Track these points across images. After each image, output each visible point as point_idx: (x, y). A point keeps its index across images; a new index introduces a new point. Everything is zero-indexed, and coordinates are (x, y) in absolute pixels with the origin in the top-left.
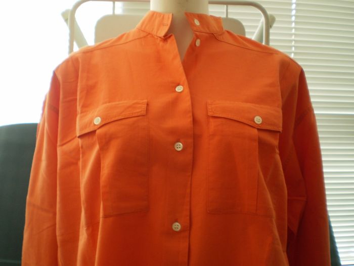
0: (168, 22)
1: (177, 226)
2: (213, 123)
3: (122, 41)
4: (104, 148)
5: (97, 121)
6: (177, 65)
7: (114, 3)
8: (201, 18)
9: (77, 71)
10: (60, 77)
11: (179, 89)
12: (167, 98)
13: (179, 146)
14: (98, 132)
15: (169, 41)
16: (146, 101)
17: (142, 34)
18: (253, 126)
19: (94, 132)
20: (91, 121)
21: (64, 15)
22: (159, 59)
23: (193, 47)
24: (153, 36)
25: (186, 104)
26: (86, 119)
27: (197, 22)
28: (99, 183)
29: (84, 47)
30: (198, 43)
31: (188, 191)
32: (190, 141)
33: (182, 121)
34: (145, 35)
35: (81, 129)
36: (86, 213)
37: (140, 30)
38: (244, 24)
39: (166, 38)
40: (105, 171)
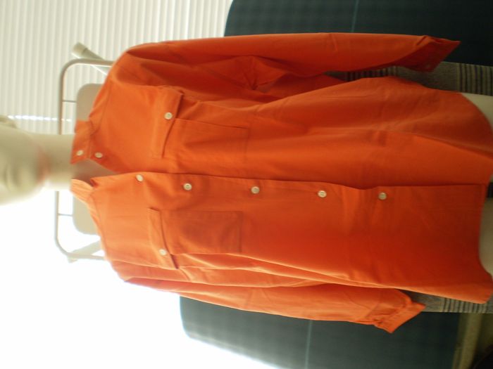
0: (79, 182)
1: (255, 190)
2: (169, 155)
3: (97, 218)
4: (186, 251)
5: (163, 252)
6: (118, 178)
7: (60, 214)
8: (77, 146)
9: (124, 264)
10: (130, 277)
11: (140, 178)
12: (146, 191)
13: (188, 186)
14: (172, 253)
15: (96, 181)
16: (149, 209)
17: (91, 200)
18: (173, 122)
19: (173, 257)
20: (163, 257)
21: (71, 261)
22: (114, 190)
23: (102, 161)
24: (93, 193)
25: (153, 176)
26: (162, 261)
27: (80, 153)
29: (101, 245)
30: (99, 155)
31: (225, 179)
32: (183, 177)
33: (165, 182)
34: (94, 199)
35: (170, 266)
37: (88, 201)
39: (93, 184)
40: (205, 251)
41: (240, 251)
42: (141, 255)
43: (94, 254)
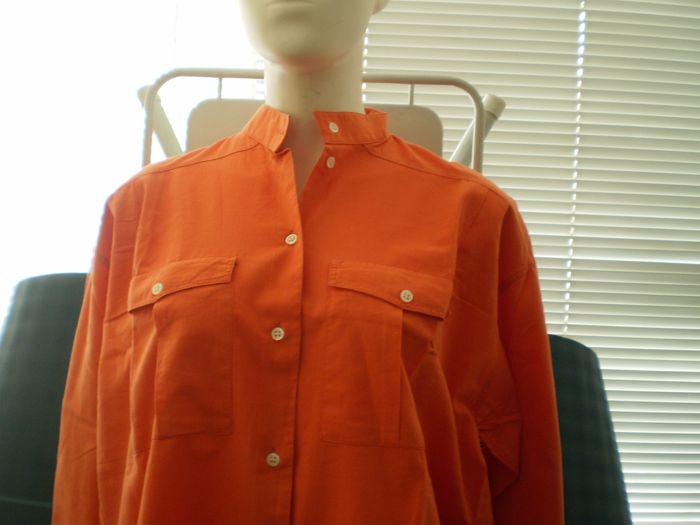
0: (284, 127)
1: (274, 459)
2: (336, 299)
3: (216, 155)
4: (161, 334)
5: (157, 289)
6: (291, 199)
7: (221, 80)
8: (343, 119)
9: (139, 204)
10: (114, 211)
11: (291, 239)
12: (270, 254)
13: (279, 334)
14: (156, 306)
15: (285, 158)
16: (233, 259)
17: (249, 144)
18: (397, 304)
19: (149, 307)
20: (149, 290)
21: (141, 93)
22: (268, 188)
23: (321, 169)
24: (263, 148)
25: (296, 266)
26: (143, 287)
27: (334, 128)
28: (153, 387)
30: (331, 162)
31: (292, 404)
32: (296, 324)
33: (285, 292)
34: (251, 147)
35: (135, 300)
36: (136, 432)
37: (248, 137)
38: (441, 116)
39: (280, 153)
40: (162, 369)
41: (161, 438)
42: (153, 242)
43: (154, 137)
